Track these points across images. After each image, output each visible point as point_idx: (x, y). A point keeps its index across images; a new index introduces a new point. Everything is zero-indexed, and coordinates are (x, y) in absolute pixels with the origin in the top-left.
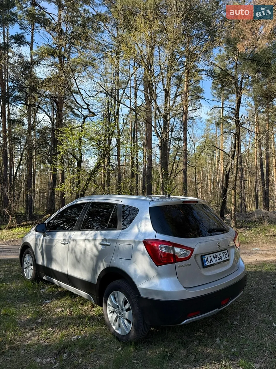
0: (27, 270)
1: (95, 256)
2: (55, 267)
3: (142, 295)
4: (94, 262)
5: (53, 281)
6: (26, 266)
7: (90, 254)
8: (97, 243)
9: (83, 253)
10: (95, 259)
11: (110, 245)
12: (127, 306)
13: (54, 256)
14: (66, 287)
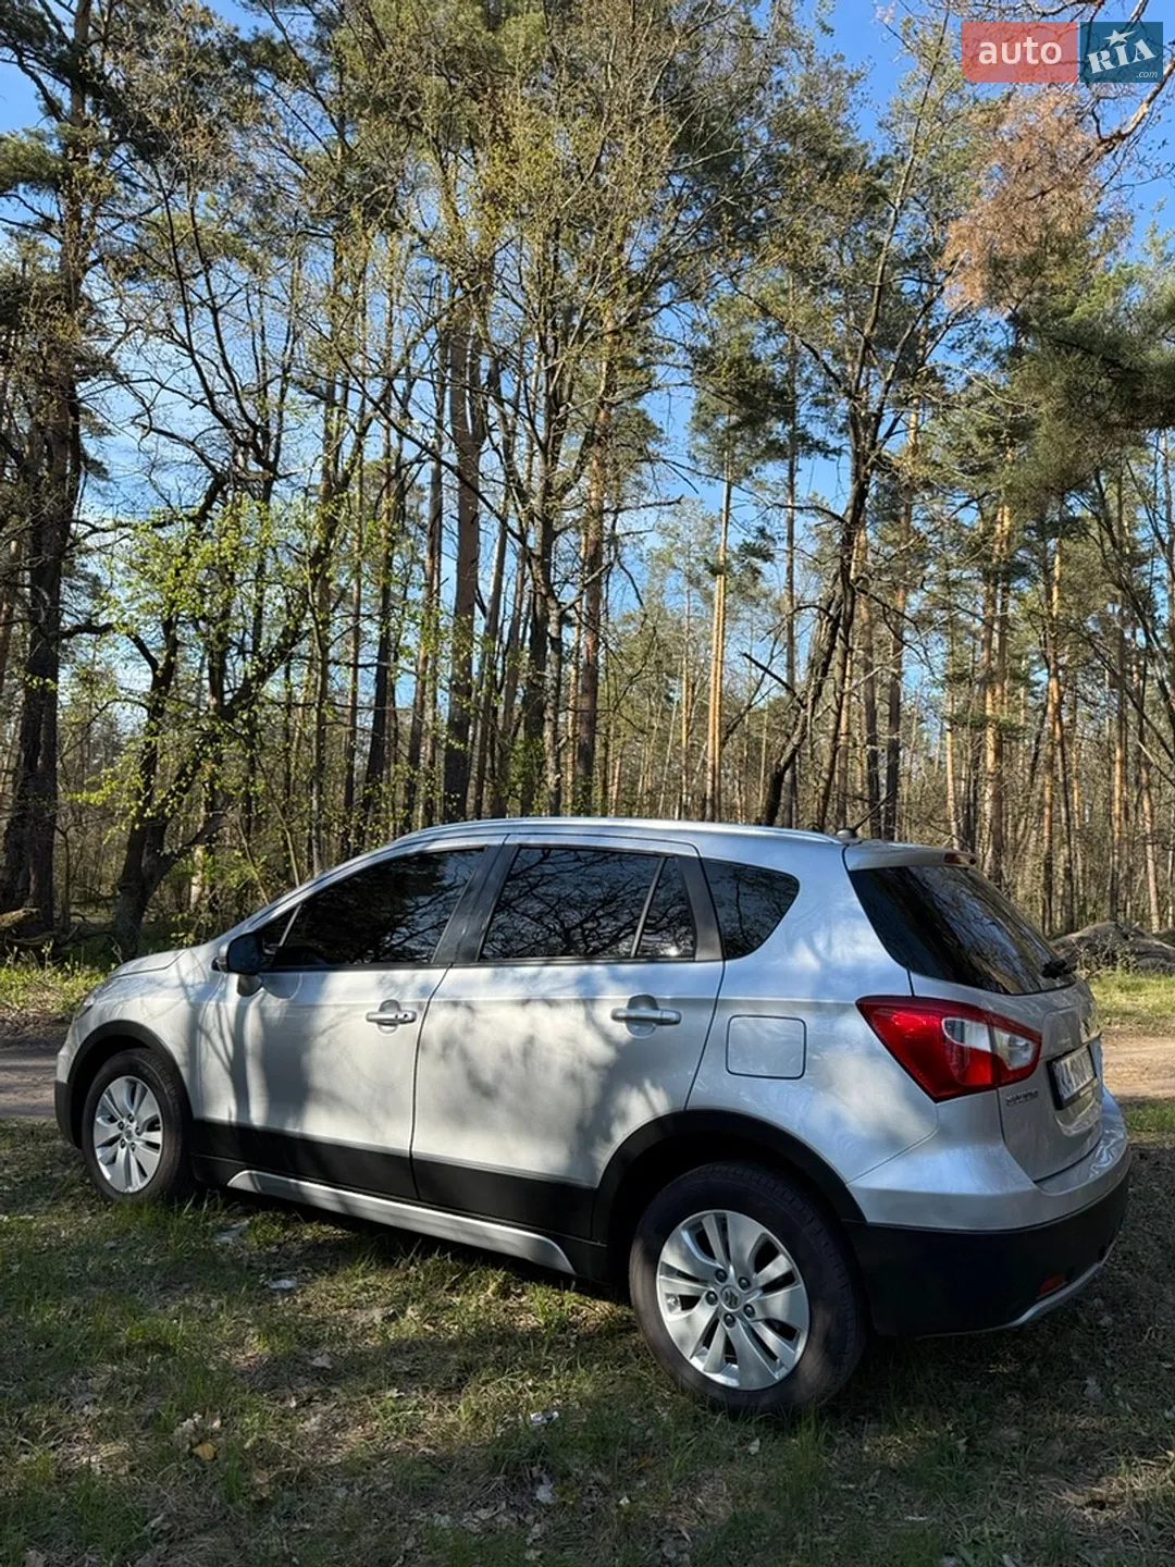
0: (122, 1152)
1: (593, 1066)
2: (321, 1126)
3: (871, 1217)
4: (583, 1096)
5: (305, 1191)
6: (112, 1135)
7: (561, 1058)
8: (604, 1014)
9: (516, 1054)
10: (591, 1078)
11: (676, 1022)
12: (778, 1267)
13: (319, 1079)
14: (392, 1215)
